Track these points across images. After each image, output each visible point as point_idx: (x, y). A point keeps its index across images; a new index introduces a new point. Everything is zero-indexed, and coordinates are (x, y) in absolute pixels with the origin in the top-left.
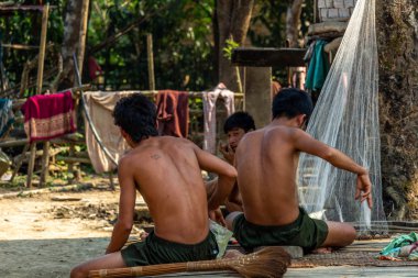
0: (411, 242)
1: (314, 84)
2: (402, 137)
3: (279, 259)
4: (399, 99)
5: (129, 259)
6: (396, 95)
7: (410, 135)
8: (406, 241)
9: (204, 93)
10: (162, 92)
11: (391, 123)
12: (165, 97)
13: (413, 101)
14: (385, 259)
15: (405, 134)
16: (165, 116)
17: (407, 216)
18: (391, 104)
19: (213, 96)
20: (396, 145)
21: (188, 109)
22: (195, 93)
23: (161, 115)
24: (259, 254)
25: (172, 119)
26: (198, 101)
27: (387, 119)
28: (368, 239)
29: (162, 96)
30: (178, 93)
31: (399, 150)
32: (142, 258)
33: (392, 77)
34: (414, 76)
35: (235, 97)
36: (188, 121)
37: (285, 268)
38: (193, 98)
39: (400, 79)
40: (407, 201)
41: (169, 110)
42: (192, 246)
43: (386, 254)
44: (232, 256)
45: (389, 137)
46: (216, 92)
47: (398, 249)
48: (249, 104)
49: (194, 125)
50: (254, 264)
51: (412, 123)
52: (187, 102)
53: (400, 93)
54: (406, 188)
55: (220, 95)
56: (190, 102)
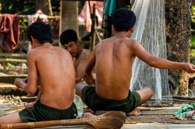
0: (192, 109)
1: (110, 13)
2: (177, 45)
3: (118, 118)
4: (175, 23)
5: (24, 118)
6: (173, 20)
7: (181, 45)
8: (189, 108)
9: (29, 16)
10: (4, 15)
11: (170, 37)
12: (5, 18)
13: (184, 24)
14: (177, 119)
15: (178, 44)
16: (5, 30)
17: (179, 93)
18: (170, 25)
19: (34, 18)
20: (173, 51)
21: (19, 26)
22: (24, 16)
23: (3, 29)
24: (105, 116)
25: (10, 32)
26: (25, 21)
27: (168, 34)
28: (161, 107)
29: (3, 18)
30: (13, 16)
31: (175, 53)
32: (32, 117)
33: (171, 9)
34: (184, 8)
35: (48, 19)
36: (19, 33)
37: (122, 124)
38: (22, 19)
39: (176, 10)
40: (179, 84)
41: (7, 26)
42: (62, 110)
43: (177, 116)
44: (88, 116)
45: (169, 45)
46: (37, 16)
47: (184, 113)
48: (64, 23)
49: (23, 35)
50: (102, 121)
51: (183, 37)
52: (18, 21)
53: (176, 19)
54: (179, 76)
55: (39, 17)
56: (20, 21)
